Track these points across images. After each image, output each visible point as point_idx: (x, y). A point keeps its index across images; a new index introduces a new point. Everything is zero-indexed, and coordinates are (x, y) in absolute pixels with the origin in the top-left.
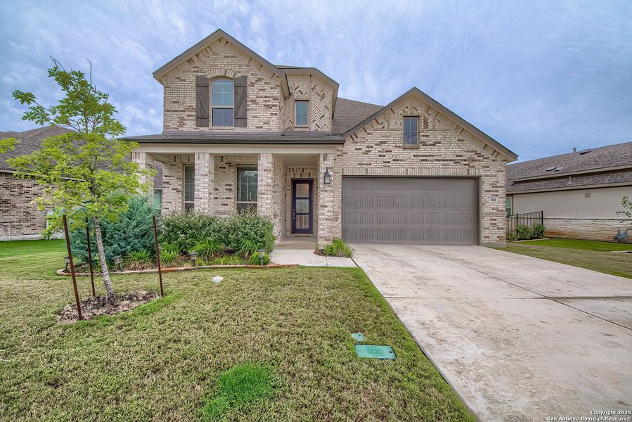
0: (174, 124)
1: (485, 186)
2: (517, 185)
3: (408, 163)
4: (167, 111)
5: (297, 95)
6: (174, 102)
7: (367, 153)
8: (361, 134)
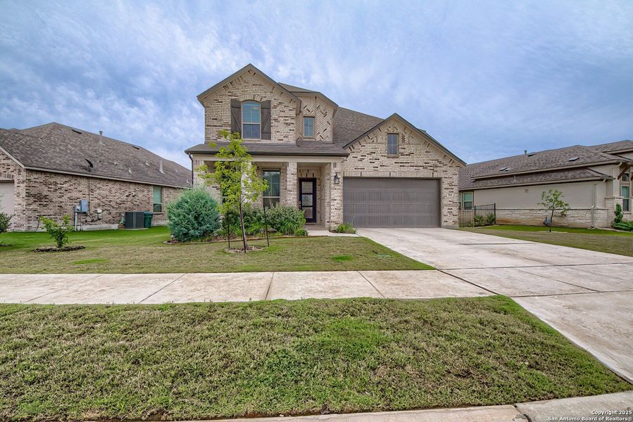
0: (213, 136)
1: (444, 185)
2: (477, 182)
3: (391, 168)
4: (208, 126)
5: (305, 113)
6: (213, 119)
7: (361, 160)
8: (357, 146)
